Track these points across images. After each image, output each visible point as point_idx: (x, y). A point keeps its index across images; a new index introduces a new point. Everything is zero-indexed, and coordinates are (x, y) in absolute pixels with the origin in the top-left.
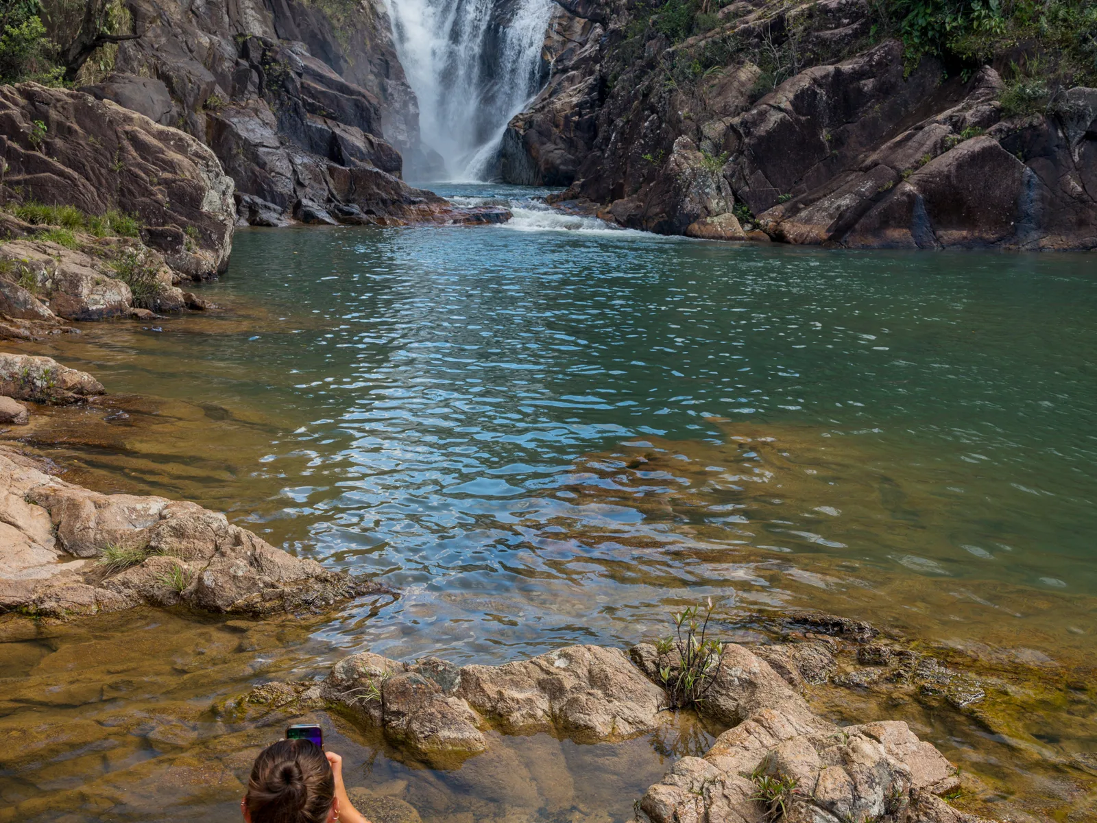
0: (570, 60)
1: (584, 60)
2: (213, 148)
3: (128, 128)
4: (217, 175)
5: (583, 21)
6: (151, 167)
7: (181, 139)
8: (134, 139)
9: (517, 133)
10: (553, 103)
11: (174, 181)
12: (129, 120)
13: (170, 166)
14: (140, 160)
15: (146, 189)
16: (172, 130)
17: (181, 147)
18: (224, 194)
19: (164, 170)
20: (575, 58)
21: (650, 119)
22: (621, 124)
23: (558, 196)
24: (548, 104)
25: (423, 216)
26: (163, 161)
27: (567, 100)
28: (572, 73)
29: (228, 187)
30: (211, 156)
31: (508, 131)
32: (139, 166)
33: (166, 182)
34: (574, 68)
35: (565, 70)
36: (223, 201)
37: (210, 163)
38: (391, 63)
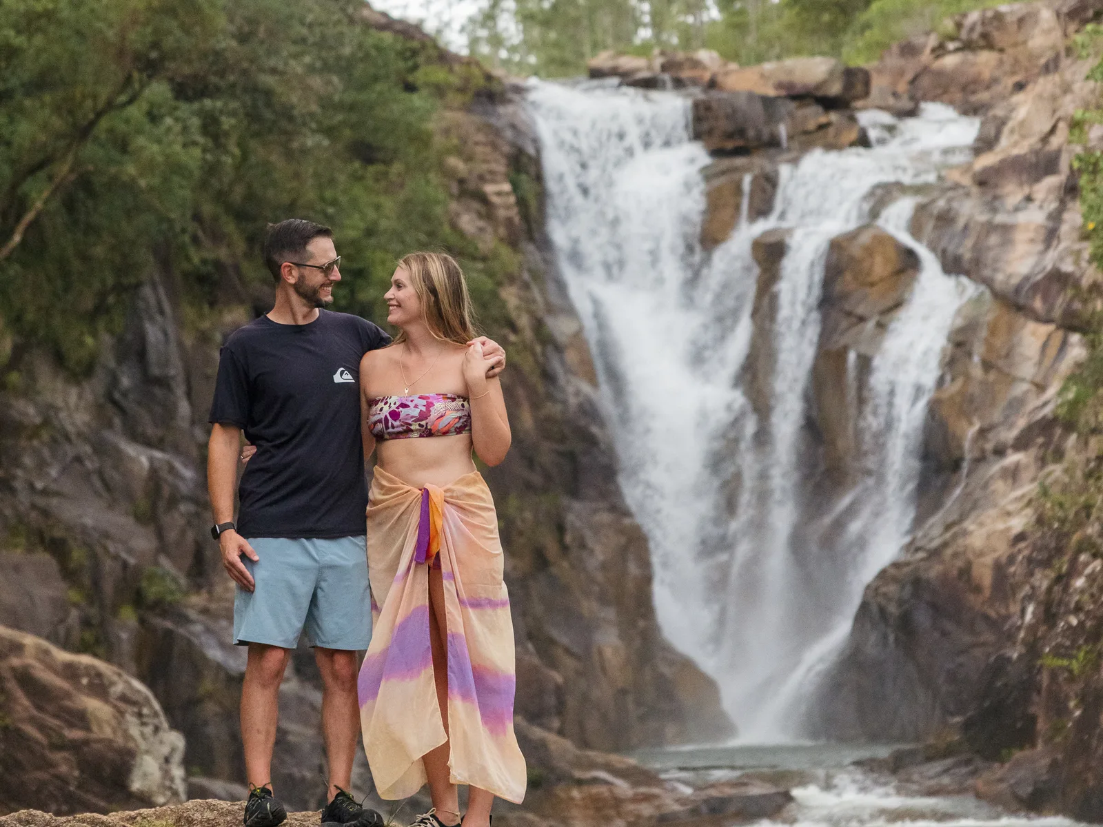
0: (1011, 426)
1: (1045, 426)
2: (151, 685)
3: (15, 661)
4: (157, 729)
5: (1045, 329)
6: (53, 722)
7: (99, 675)
8: (25, 679)
9: (882, 611)
10: (965, 533)
11: (86, 742)
12: (17, 648)
13: (81, 719)
14: (35, 712)
15: (43, 757)
16: (85, 659)
17: (100, 688)
18: (167, 760)
19: (71, 725)
20: (1021, 423)
21: (1088, 570)
22: (1045, 584)
23: (912, 753)
24: (955, 537)
25: (598, 809)
26: (70, 711)
27: (1000, 526)
28: (1013, 458)
29: (173, 750)
30: (147, 699)
31: (864, 607)
32: (32, 720)
33: (75, 747)
34: (1021, 444)
35: (1000, 452)
36: (166, 774)
37: (145, 711)
38: (585, 460)
